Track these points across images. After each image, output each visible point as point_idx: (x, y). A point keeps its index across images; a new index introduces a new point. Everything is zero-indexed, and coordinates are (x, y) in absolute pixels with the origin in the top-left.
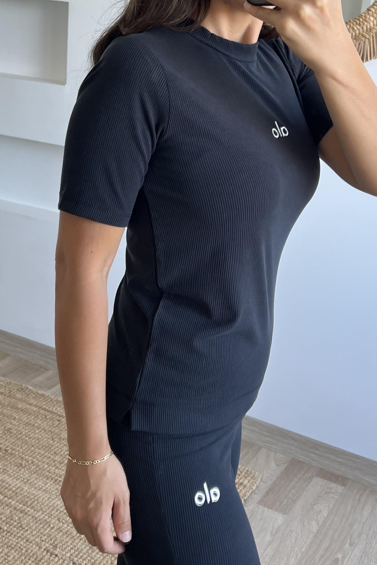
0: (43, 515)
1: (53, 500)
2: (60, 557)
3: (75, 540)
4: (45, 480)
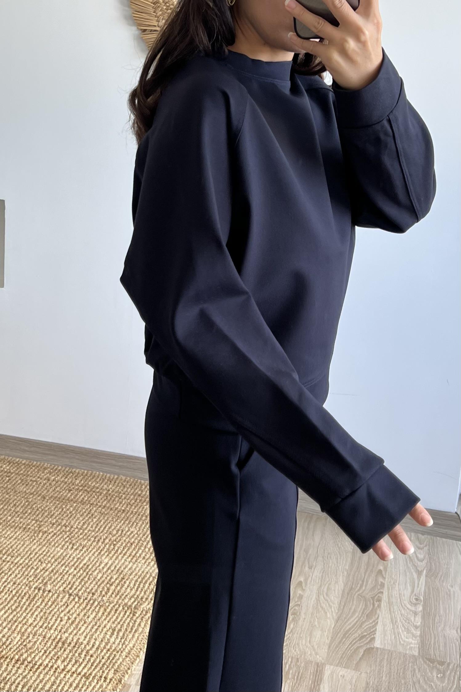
0: (22, 560)
1: (28, 545)
2: (54, 593)
3: (64, 576)
4: (12, 530)
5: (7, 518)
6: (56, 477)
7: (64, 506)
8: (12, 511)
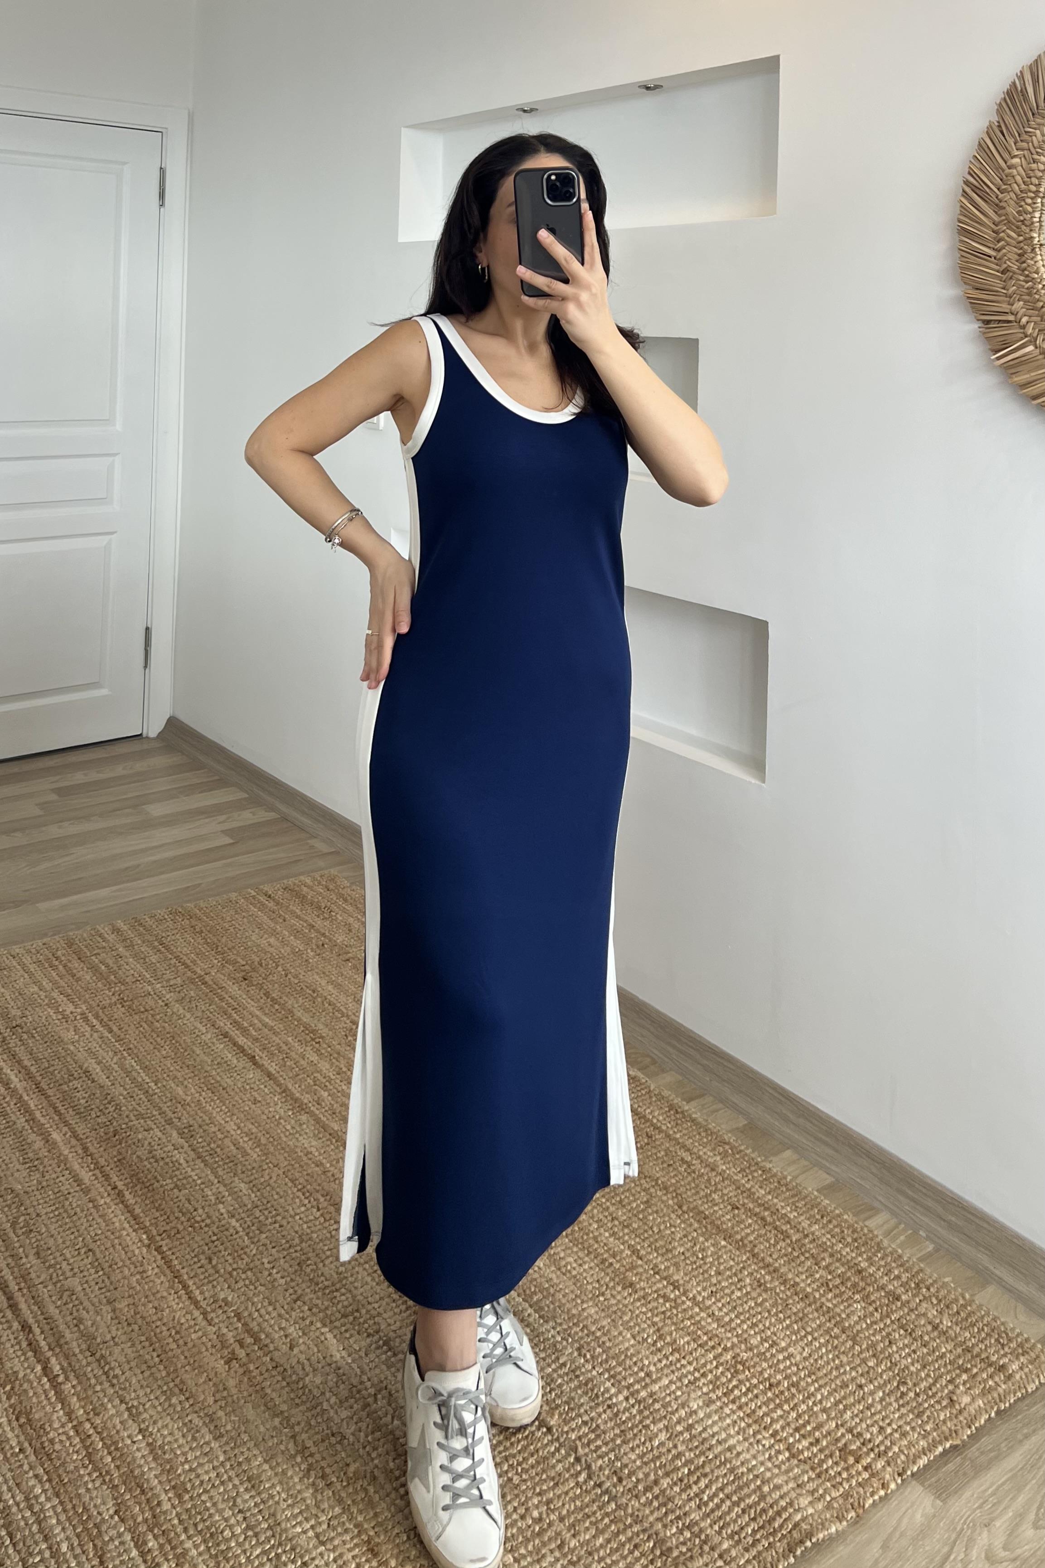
3: (597, 1405)
5: (590, 1225)
6: (729, 1169)
7: (701, 1239)
8: (607, 1214)
